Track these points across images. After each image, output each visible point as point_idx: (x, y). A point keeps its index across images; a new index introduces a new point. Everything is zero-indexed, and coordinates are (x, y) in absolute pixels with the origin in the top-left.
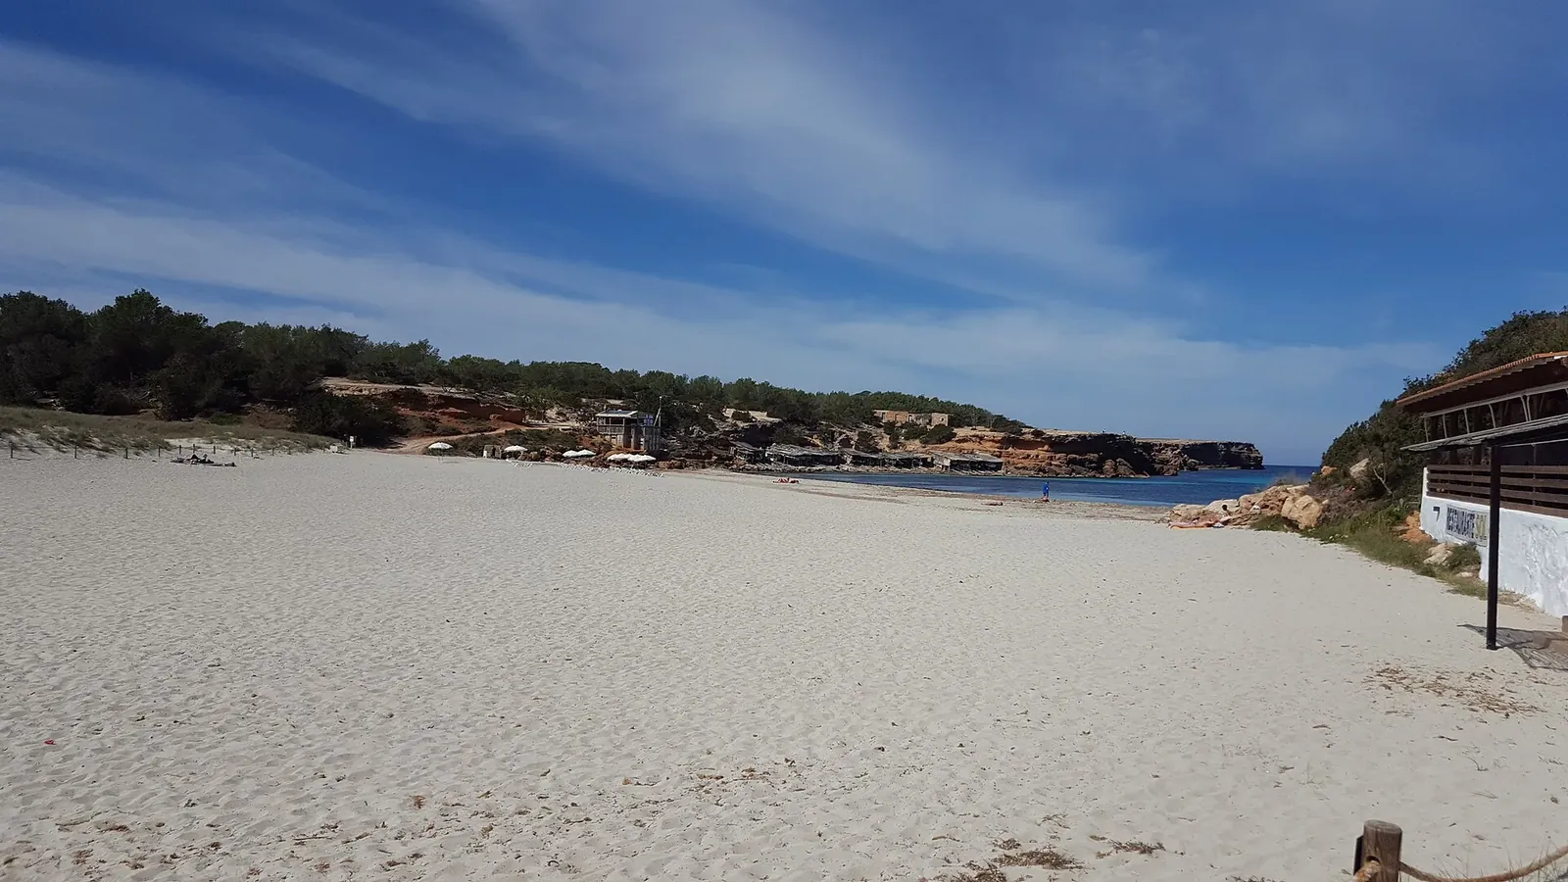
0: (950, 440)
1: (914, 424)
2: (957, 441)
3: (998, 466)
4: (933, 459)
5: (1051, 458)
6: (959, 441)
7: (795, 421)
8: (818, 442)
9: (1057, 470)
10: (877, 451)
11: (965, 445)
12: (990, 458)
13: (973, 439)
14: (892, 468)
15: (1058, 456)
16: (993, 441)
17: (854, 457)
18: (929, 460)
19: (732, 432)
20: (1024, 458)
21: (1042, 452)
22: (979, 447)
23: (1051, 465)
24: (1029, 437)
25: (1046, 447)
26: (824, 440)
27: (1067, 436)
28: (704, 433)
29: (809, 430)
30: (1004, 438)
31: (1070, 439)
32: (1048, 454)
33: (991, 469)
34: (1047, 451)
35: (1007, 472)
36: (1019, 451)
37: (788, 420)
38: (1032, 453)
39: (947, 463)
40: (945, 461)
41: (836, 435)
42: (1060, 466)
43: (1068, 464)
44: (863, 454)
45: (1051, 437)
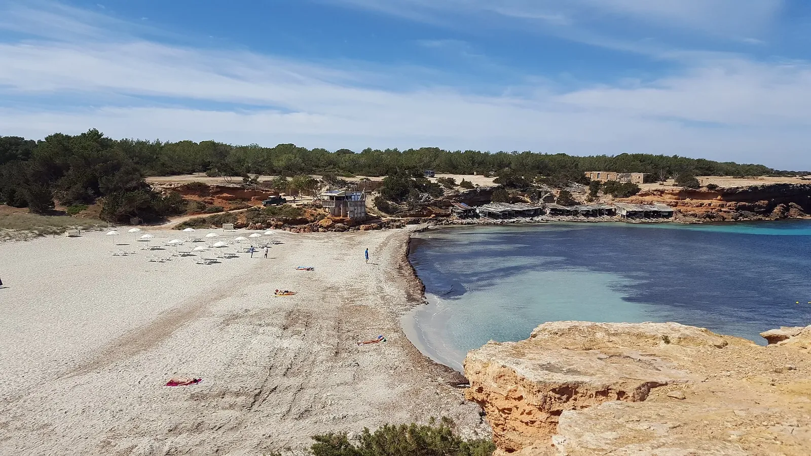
0: (635, 194)
1: (614, 183)
2: (640, 195)
3: (670, 214)
4: (615, 209)
5: (722, 206)
6: (642, 195)
7: (512, 185)
8: (528, 200)
9: (725, 215)
10: (573, 203)
11: (647, 198)
12: (664, 208)
13: (655, 193)
14: (582, 218)
15: (729, 204)
16: (672, 194)
17: (552, 210)
18: (613, 210)
19: (454, 196)
20: (697, 206)
21: (715, 202)
22: (660, 199)
23: (721, 211)
24: (704, 189)
25: (719, 197)
26: (532, 199)
27: (738, 188)
28: (431, 198)
29: (521, 191)
30: (680, 192)
31: (741, 190)
32: (721, 203)
33: (664, 217)
34: (720, 200)
35: (676, 219)
36: (694, 201)
37: (507, 185)
38: (706, 202)
39: (624, 213)
40: (623, 211)
41: (542, 194)
42: (729, 212)
43: (737, 210)
44: (560, 207)
45: (723, 189)
